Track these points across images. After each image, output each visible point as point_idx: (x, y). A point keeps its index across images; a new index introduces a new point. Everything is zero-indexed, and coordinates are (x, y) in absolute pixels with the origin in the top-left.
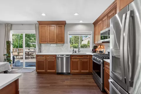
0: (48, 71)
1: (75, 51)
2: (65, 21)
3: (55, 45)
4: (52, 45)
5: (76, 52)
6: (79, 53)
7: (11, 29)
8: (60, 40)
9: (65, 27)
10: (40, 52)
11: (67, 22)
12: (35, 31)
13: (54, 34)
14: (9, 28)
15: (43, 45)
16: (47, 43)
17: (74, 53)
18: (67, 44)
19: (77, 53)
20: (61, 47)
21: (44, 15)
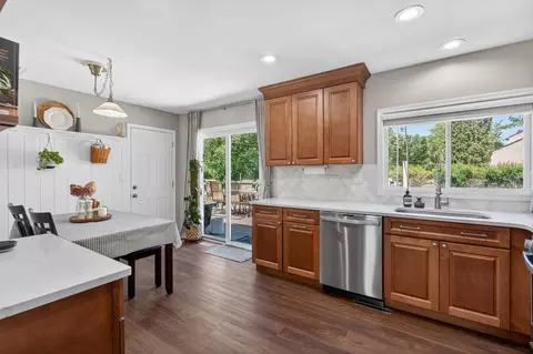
0: (291, 269)
1: (414, 200)
2: (363, 64)
3: (320, 171)
4: (310, 171)
5: (422, 206)
6: (444, 209)
7: (200, 126)
8: (340, 149)
9: (367, 92)
10: (271, 196)
11: (372, 69)
12: (254, 123)
13: (315, 128)
14: (195, 123)
15: (279, 171)
16: (291, 164)
17: (413, 207)
18: (373, 166)
19: (426, 209)
20: (345, 181)
21: (269, 59)
